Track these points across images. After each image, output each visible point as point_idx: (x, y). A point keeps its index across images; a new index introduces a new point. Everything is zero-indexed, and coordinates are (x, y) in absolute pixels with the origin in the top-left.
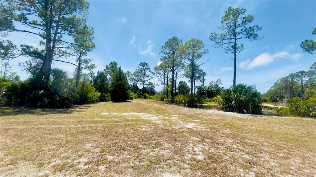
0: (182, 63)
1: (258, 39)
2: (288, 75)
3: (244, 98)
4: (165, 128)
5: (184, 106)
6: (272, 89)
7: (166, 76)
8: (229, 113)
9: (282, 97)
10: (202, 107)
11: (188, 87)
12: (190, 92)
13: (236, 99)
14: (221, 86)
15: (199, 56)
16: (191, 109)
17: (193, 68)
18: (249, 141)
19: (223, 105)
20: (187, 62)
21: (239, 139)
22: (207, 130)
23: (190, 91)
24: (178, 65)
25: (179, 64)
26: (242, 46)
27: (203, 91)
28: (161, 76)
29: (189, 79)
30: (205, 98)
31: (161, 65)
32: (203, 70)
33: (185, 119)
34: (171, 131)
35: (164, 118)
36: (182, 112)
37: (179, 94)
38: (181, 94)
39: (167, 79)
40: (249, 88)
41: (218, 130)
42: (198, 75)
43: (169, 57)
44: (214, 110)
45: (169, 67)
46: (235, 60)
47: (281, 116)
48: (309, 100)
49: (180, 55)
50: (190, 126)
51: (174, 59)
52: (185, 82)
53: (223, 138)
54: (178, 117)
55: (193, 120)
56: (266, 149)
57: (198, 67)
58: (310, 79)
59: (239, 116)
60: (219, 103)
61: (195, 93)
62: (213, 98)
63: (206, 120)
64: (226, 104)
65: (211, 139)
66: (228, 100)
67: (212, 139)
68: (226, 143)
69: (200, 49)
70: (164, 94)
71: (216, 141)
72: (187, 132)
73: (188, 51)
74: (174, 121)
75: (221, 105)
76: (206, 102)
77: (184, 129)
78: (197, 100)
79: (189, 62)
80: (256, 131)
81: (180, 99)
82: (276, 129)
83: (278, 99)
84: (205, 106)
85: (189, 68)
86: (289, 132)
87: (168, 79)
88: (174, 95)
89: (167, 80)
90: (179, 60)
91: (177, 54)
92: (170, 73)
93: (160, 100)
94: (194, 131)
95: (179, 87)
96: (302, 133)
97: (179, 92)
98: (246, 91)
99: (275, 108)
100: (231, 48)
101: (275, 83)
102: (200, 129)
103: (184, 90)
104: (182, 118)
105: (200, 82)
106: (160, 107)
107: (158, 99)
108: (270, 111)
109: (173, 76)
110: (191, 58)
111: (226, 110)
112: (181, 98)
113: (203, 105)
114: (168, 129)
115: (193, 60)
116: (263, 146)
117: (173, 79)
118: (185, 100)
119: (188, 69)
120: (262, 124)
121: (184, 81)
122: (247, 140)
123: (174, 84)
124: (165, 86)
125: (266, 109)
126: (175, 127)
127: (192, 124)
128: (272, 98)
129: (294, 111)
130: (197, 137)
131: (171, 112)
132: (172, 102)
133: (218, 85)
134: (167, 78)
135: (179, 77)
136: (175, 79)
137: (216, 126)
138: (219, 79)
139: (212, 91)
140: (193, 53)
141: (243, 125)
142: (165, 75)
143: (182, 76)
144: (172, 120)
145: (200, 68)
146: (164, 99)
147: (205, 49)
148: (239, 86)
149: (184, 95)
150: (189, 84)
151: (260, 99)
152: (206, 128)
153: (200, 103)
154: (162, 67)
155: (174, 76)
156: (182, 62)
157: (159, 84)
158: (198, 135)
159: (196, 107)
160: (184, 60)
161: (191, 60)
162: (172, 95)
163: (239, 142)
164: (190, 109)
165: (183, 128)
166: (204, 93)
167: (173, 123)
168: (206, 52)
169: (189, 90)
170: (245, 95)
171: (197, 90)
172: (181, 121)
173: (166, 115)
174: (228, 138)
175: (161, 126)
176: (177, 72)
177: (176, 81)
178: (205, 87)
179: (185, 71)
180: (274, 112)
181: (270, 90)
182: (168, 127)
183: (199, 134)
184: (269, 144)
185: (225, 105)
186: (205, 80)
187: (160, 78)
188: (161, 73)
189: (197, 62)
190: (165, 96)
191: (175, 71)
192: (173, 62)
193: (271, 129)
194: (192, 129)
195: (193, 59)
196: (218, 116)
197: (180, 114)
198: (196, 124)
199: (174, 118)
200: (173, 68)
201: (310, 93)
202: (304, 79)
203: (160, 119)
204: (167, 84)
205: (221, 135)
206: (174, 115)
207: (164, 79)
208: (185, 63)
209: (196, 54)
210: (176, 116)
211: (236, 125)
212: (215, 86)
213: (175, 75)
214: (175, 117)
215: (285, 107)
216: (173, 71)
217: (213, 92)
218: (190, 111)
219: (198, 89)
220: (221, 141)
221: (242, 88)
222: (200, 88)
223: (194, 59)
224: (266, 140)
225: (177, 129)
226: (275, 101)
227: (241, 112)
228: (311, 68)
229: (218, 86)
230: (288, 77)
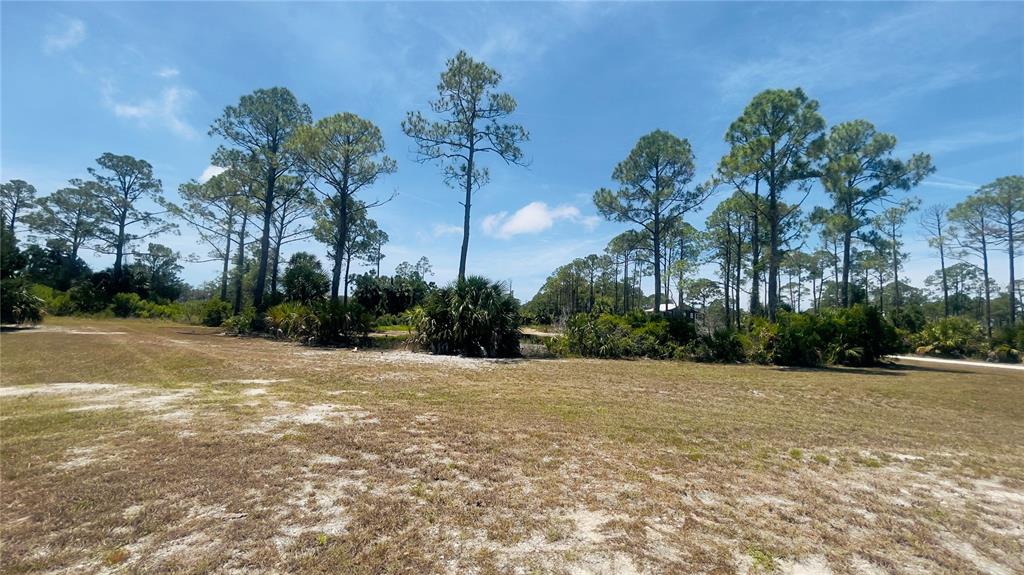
0: (307, 190)
1: (521, 162)
2: (571, 262)
3: (482, 315)
4: (207, 438)
5: (305, 344)
6: (542, 292)
7: (237, 228)
8: (443, 357)
9: (559, 313)
10: (367, 344)
11: (323, 277)
12: (330, 293)
13: (462, 317)
14: (427, 279)
15: (367, 178)
16: (329, 353)
17: (343, 213)
18: (482, 437)
19: (429, 336)
20: (325, 190)
21: (460, 433)
22: (371, 421)
23: (327, 291)
24: (291, 194)
25: (293, 190)
26: (486, 174)
27: (375, 290)
28: (213, 224)
29: (331, 249)
30: (379, 314)
31: (216, 183)
32: (378, 224)
33: (299, 391)
34: (233, 444)
35: (211, 398)
36: (293, 365)
37: (288, 301)
38: (296, 299)
39: (239, 240)
40: (496, 287)
41: (405, 416)
42: (359, 239)
43: (254, 157)
44: (403, 353)
45: (253, 194)
46: (468, 207)
47: (553, 357)
48: (599, 321)
49: (300, 160)
50: (316, 414)
51: (273, 170)
52: (312, 257)
53: (417, 439)
54: (272, 385)
55: (330, 393)
56: (516, 452)
57: (362, 209)
58: (604, 274)
59: (467, 366)
60: (418, 329)
61: (349, 295)
62: (404, 315)
63: (373, 386)
64: (436, 332)
65: (379, 452)
66: (441, 318)
67: (385, 450)
68: (424, 456)
69: (369, 152)
70: (223, 298)
71: (396, 455)
72: (300, 441)
73: (329, 153)
74: (253, 404)
75: (424, 335)
76: (381, 328)
77: (289, 432)
78: (353, 322)
79: (333, 192)
80: (503, 405)
81: (289, 316)
82: (542, 393)
83: (552, 316)
84: (380, 339)
85: (332, 211)
86: (564, 396)
87: (246, 241)
88: (265, 301)
89: (242, 245)
90: (294, 174)
91: (287, 152)
92: (253, 218)
93: (205, 323)
94: (327, 431)
95: (291, 275)
96: (586, 396)
97: (288, 291)
98: (488, 296)
99: (546, 338)
100: (461, 173)
101: (549, 278)
102: (348, 422)
103: (309, 287)
104: (290, 389)
105: (367, 263)
106: (198, 350)
107: (195, 318)
108: (536, 346)
109: (266, 231)
110: (338, 176)
111: (437, 350)
112: (295, 315)
113: (371, 335)
114: (217, 440)
115: (346, 187)
116: (513, 442)
117: (265, 241)
118: (309, 322)
119: (328, 212)
120: (517, 382)
121: (310, 252)
122: (480, 433)
123: (270, 261)
124: (232, 266)
125: (529, 341)
126: (251, 429)
127: (325, 407)
128: (542, 314)
129: (575, 344)
130: (334, 454)
131: (247, 368)
132: (259, 328)
133: (421, 275)
134: (242, 234)
135: (292, 238)
136: (273, 244)
137: (401, 404)
138: (424, 259)
139: (402, 293)
140: (347, 161)
141: (475, 391)
142: (230, 222)
143: (304, 236)
144: (246, 397)
145: (370, 215)
146: (220, 318)
147: (386, 159)
148: (473, 281)
149: (305, 304)
150: (328, 266)
151: (517, 318)
152: (368, 413)
153: (360, 330)
154: (220, 189)
155: (273, 233)
156: (305, 186)
157: (204, 257)
158: (338, 443)
159: (348, 344)
160: (312, 179)
161: (339, 184)
162: (256, 303)
163: (460, 444)
164: (325, 352)
165: (284, 426)
166: (379, 297)
167: (247, 414)
168: (389, 168)
169: (326, 285)
170: (484, 306)
171: (355, 287)
172: (283, 399)
173: (220, 382)
174: (430, 437)
175: (186, 434)
176: (283, 219)
177: (277, 250)
178: (383, 277)
179: (316, 217)
180: (541, 348)
181: (539, 293)
182: (219, 433)
183: (341, 442)
184: (525, 436)
185: (434, 336)
186: (383, 256)
187: (209, 233)
188: (212, 214)
189: (360, 195)
190: (229, 306)
191: (276, 215)
192: (271, 180)
193: (532, 394)
194: (318, 426)
195: (346, 182)
196: (410, 370)
197: (283, 374)
198: (338, 406)
199: (254, 392)
200: (269, 199)
201: (602, 303)
202: (595, 273)
203: (188, 402)
204: (240, 259)
205: (413, 431)
206: (256, 381)
207: (229, 239)
208: (314, 190)
209: (355, 167)
210: (265, 382)
211: (456, 392)
212: (411, 277)
213: (275, 227)
214: (259, 386)
215: (562, 335)
216: (268, 213)
217: (406, 294)
218: (323, 359)
219: (359, 284)
220: (409, 450)
221: (480, 289)
222: (363, 281)
223: (350, 181)
224: (521, 427)
225: (260, 435)
226: (545, 322)
227: (472, 352)
228: (606, 250)
229: (419, 278)
230: (570, 266)
